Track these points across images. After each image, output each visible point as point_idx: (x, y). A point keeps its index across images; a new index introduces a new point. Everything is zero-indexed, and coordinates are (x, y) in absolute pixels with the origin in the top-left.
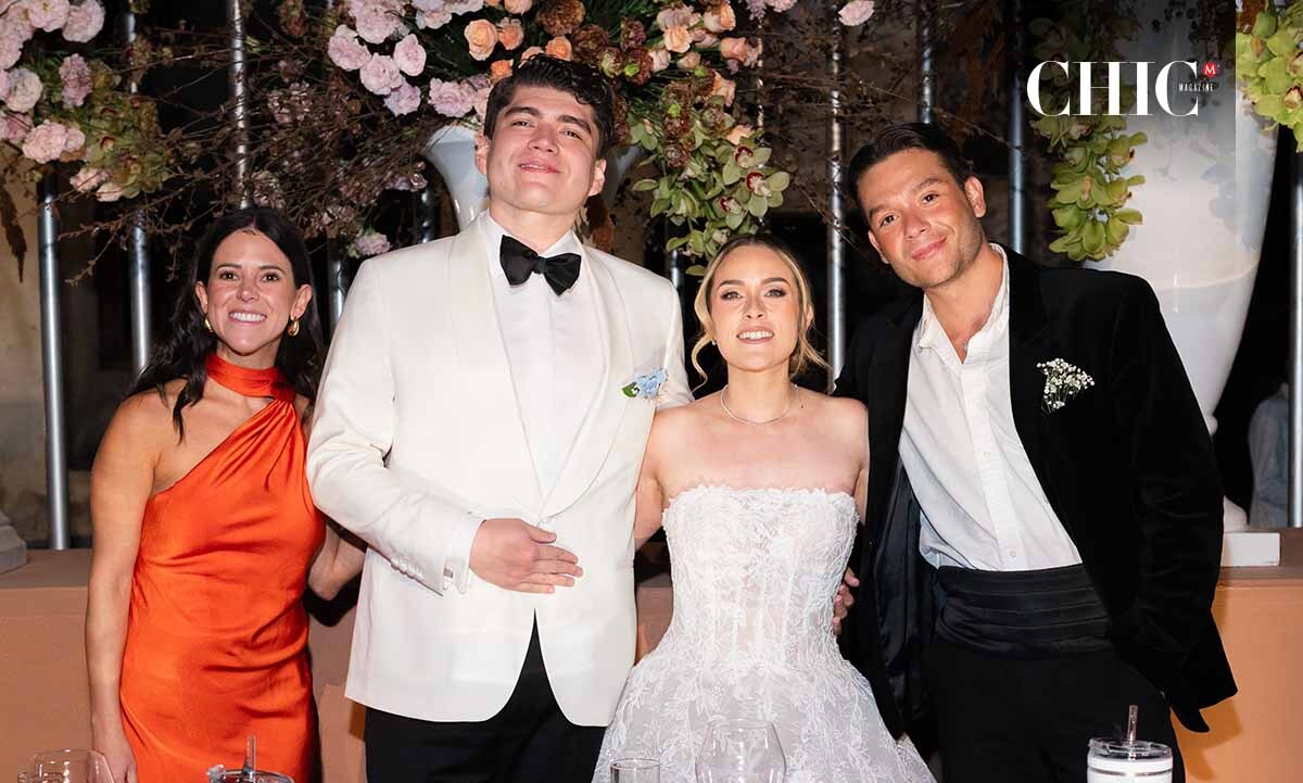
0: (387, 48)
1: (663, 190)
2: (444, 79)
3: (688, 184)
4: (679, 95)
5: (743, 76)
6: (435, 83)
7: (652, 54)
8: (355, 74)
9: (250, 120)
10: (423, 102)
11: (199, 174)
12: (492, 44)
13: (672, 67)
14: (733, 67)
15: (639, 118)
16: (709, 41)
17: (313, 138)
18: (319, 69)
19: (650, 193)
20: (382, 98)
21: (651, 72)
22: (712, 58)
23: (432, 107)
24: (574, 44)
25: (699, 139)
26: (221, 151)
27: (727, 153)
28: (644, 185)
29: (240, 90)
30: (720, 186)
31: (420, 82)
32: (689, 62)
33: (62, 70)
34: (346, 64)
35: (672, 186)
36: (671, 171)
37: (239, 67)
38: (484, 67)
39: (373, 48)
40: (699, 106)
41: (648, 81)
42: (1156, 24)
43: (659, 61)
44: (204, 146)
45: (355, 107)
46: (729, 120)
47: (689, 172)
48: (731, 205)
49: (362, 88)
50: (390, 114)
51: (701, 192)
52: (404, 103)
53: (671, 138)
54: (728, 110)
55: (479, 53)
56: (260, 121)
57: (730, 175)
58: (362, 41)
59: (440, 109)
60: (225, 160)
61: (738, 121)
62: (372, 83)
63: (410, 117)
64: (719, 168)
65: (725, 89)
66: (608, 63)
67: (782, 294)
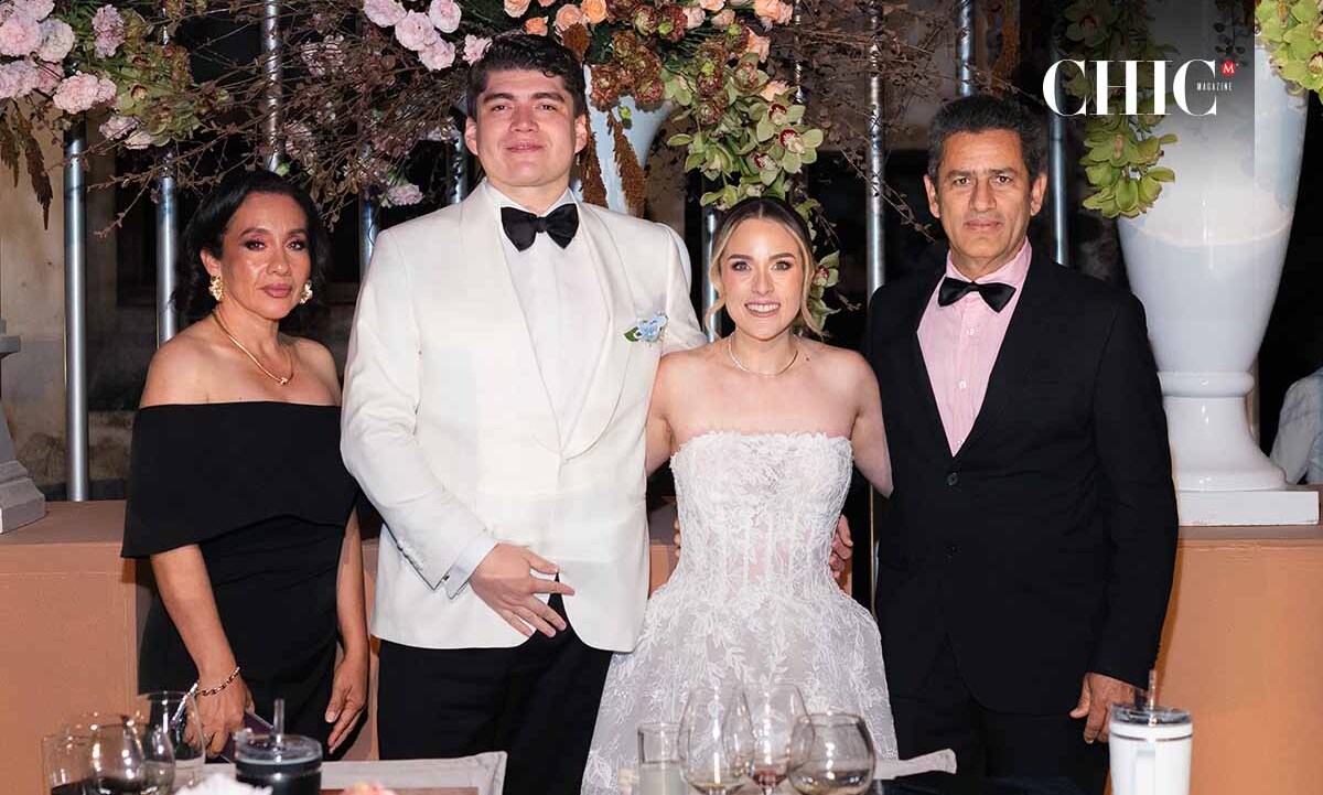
0: (421, 5)
1: (697, 145)
2: (479, 34)
3: (723, 140)
4: (713, 53)
5: (777, 32)
7: (686, 12)
8: (391, 30)
9: (285, 74)
10: (458, 57)
11: (233, 129)
12: (527, 3)
13: (707, 24)
14: (768, 24)
15: (674, 74)
17: (348, 93)
18: (353, 23)
19: (685, 147)
20: (417, 54)
21: (685, 30)
22: (746, 15)
23: (466, 62)
25: (733, 95)
26: (254, 104)
27: (761, 110)
28: (677, 140)
29: (272, 43)
30: (754, 142)
31: (455, 38)
32: (724, 19)
33: (95, 21)
34: (381, 21)
35: (706, 141)
36: (704, 127)
37: (272, 24)
38: (518, 24)
39: (408, 5)
40: (733, 63)
41: (681, 40)
43: (693, 18)
44: (237, 98)
45: (390, 62)
46: (762, 76)
47: (723, 128)
48: (765, 161)
49: (397, 44)
50: (424, 70)
51: (735, 148)
52: (438, 59)
53: (705, 96)
54: (762, 66)
55: (514, 11)
56: (293, 73)
60: (258, 113)
61: (772, 77)
62: (407, 39)
63: (444, 73)
64: (753, 124)
65: (759, 46)
66: (642, 21)
67: (789, 265)
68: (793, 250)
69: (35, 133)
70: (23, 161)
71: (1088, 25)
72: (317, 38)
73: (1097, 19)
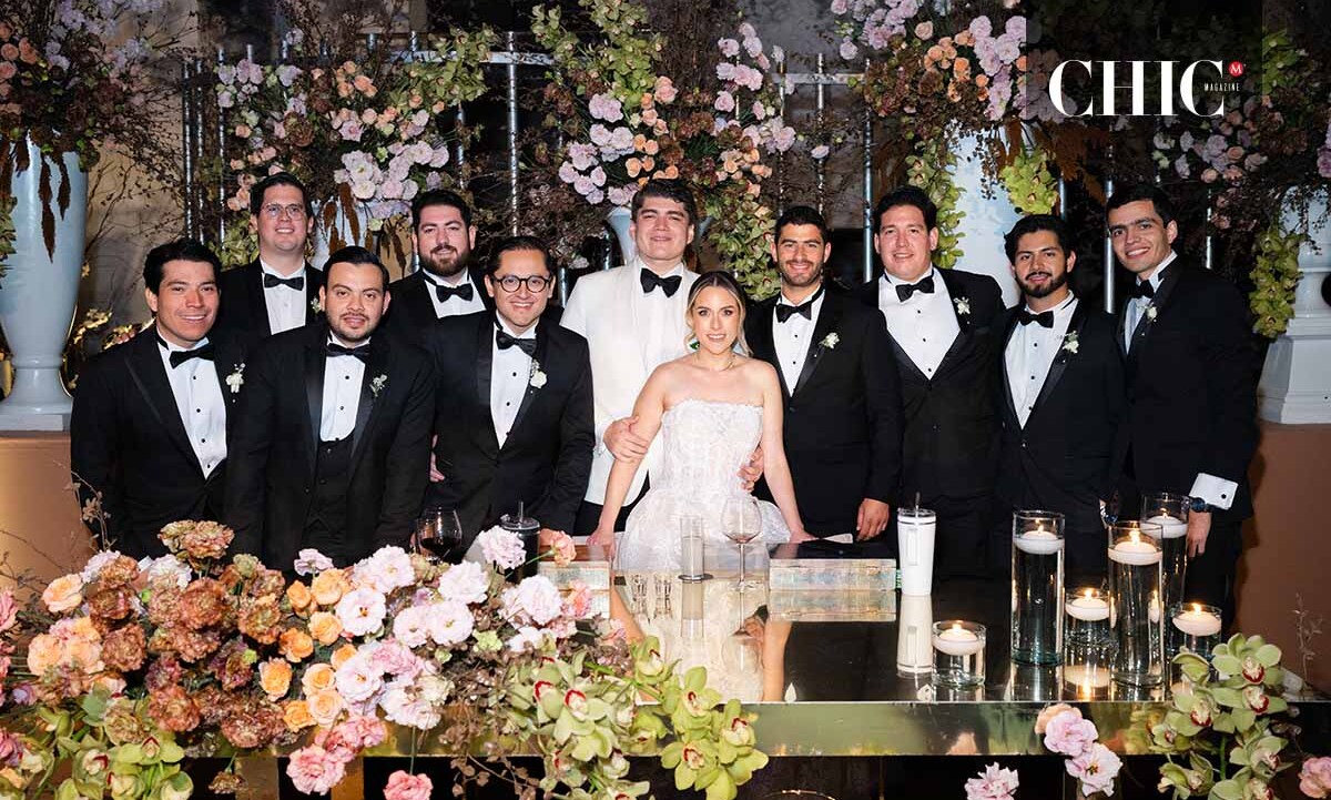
0: (587, 172)
1: (723, 239)
2: (615, 186)
3: (736, 236)
4: (730, 194)
5: (764, 183)
6: (610, 189)
7: (717, 173)
8: (572, 185)
9: (520, 205)
10: (606, 196)
11: (496, 234)
12: (639, 169)
13: (729, 179)
14: (760, 179)
15: (712, 205)
16: (746, 166)
17: (552, 215)
18: (554, 181)
19: (717, 240)
20: (585, 196)
21: (718, 182)
22: (748, 174)
23: (609, 200)
24: (679, 169)
25: (740, 214)
26: (506, 221)
27: (755, 223)
28: (714, 236)
29: (514, 192)
30: (751, 237)
31: (604, 188)
32: (738, 175)
33: (428, 180)
34: (568, 180)
35: (727, 237)
36: (725, 231)
37: (514, 182)
38: (635, 180)
39: (580, 173)
40: (741, 198)
41: (716, 187)
42: (969, 159)
43: (721, 176)
44: (499, 217)
45: (572, 200)
46: (755, 205)
47: (736, 231)
48: (756, 247)
49: (575, 191)
50: (589, 203)
51: (743, 240)
52: (596, 199)
53: (726, 216)
54: (756, 200)
55: (632, 174)
56: (525, 204)
57: (755, 233)
58: (575, 169)
59: (612, 201)
60: (508, 225)
61: (761, 205)
62: (580, 189)
63: (598, 205)
64: (751, 229)
65: (755, 190)
66: (695, 179)
67: (731, 312)
68: (734, 305)
69: (398, 233)
70: (392, 246)
71: (919, 179)
72: (537, 187)
73: (923, 175)
